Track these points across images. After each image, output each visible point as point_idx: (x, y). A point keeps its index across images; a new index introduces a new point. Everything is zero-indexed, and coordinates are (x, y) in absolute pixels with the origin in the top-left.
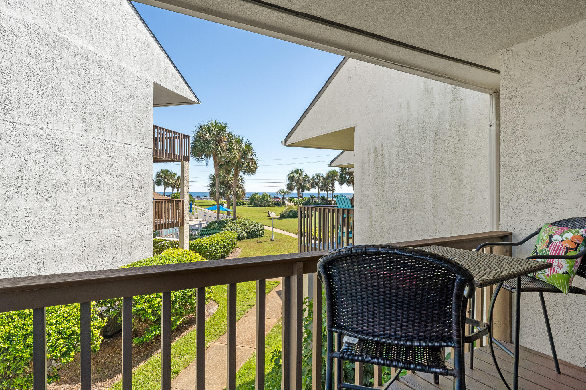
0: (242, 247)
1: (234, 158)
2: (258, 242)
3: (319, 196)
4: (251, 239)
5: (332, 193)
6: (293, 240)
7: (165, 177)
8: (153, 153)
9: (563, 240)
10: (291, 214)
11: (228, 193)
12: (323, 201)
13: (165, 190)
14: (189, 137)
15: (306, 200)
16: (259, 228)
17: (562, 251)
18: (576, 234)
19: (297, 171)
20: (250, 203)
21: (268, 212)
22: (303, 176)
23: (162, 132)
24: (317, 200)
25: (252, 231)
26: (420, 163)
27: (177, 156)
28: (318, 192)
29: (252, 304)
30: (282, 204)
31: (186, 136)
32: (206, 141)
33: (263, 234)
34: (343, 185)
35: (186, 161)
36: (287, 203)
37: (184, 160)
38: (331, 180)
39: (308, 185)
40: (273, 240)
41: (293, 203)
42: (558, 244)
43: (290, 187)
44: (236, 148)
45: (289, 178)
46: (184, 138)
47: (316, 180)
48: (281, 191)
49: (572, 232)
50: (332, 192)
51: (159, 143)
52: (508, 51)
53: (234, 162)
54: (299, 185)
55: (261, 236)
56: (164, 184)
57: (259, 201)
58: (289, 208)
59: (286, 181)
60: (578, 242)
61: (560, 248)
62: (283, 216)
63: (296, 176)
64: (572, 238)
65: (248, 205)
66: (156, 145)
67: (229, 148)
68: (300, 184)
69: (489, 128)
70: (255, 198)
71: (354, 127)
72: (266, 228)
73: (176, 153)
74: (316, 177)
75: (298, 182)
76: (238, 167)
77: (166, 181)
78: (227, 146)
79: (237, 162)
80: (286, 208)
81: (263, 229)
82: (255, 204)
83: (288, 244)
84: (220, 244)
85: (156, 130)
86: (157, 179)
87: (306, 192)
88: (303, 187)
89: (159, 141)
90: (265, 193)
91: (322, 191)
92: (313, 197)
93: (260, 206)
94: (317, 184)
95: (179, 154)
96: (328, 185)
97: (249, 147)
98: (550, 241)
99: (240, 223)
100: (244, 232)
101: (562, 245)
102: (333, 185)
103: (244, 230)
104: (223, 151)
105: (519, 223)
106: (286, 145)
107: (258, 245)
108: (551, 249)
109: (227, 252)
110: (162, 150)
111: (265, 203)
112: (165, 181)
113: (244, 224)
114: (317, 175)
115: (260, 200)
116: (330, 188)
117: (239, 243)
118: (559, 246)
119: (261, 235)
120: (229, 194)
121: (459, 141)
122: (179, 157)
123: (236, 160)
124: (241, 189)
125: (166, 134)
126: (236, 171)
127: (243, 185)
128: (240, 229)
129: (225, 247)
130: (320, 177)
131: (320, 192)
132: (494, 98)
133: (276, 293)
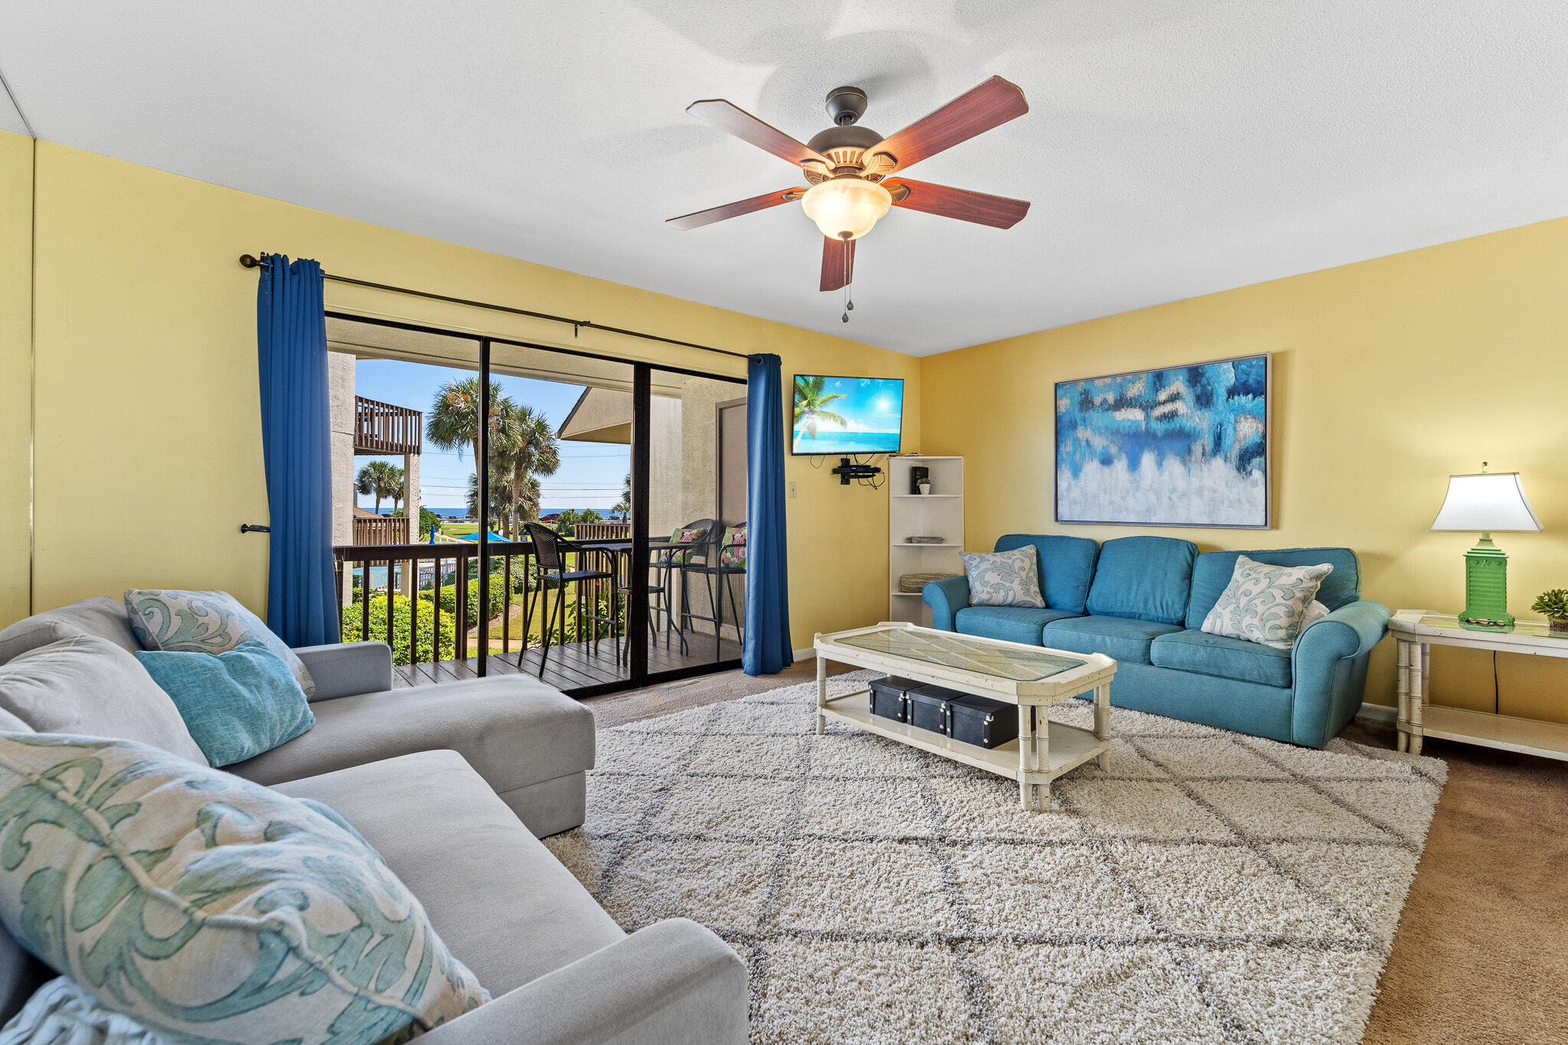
1: (513, 445)
7: (378, 477)
8: (355, 441)
11: (504, 509)
13: (378, 502)
14: (419, 413)
23: (372, 406)
27: (397, 446)
31: (415, 412)
32: (458, 413)
35: (414, 453)
37: (410, 453)
44: (516, 428)
46: (410, 415)
48: (615, 507)
51: (365, 423)
53: (513, 453)
56: (376, 490)
66: (360, 427)
67: (504, 427)
70: (569, 519)
73: (396, 441)
76: (523, 460)
77: (382, 485)
79: (520, 453)
82: (568, 530)
85: (360, 404)
86: (361, 481)
89: (366, 420)
90: (587, 509)
95: (401, 442)
97: (542, 427)
106: (561, 438)
110: (371, 436)
112: (379, 486)
115: (579, 522)
120: (507, 510)
122: (401, 447)
123: (517, 450)
124: (532, 501)
125: (379, 409)
126: (518, 468)
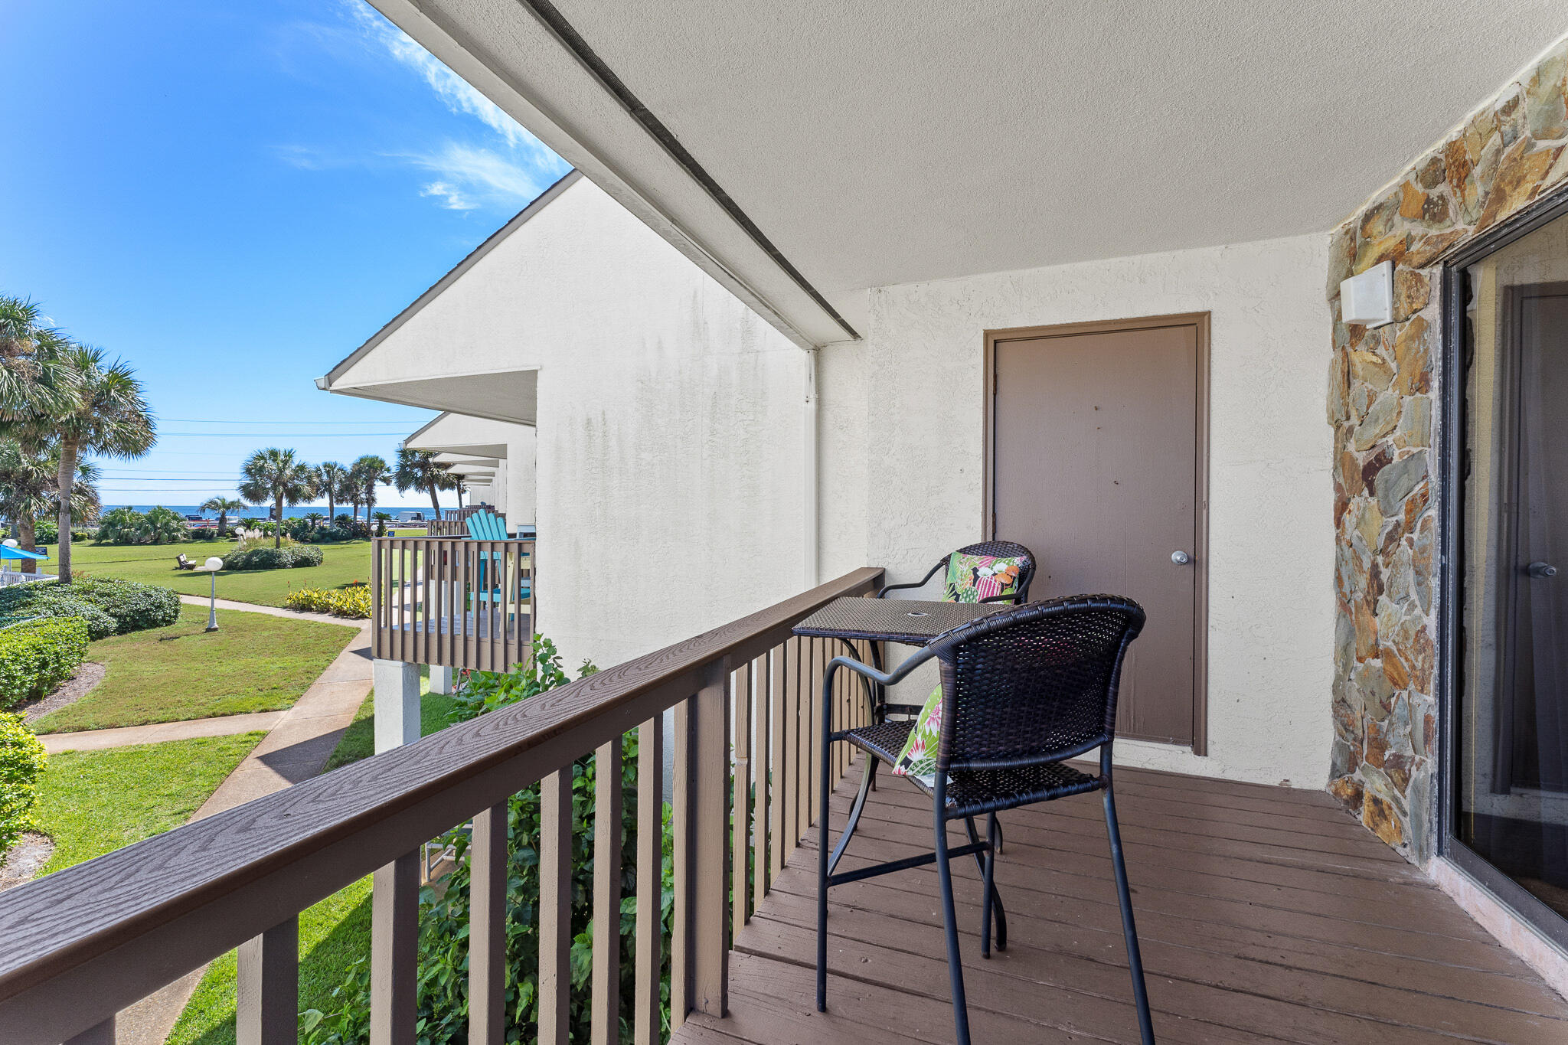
0: (104, 658)
1: (65, 405)
2: (161, 640)
3: (332, 515)
4: (134, 634)
5: (369, 508)
6: (278, 624)
9: (995, 574)
10: (255, 559)
11: (28, 506)
12: (342, 527)
15: (296, 526)
16: (161, 603)
17: (996, 588)
18: (1011, 564)
19: (274, 454)
20: (104, 535)
21: (178, 558)
22: (293, 466)
24: (327, 525)
25: (137, 610)
26: (684, 455)
28: (328, 506)
29: (188, 806)
30: (218, 535)
33: (176, 617)
34: (407, 491)
36: (243, 532)
38: (365, 479)
39: (307, 489)
40: (216, 629)
41: (262, 533)
42: (989, 580)
43: (253, 493)
44: (72, 378)
45: (248, 471)
47: (325, 478)
48: (216, 503)
49: (1004, 562)
50: (366, 506)
52: (880, 291)
53: (63, 418)
54: (281, 488)
55: (169, 621)
57: (137, 530)
58: (250, 546)
59: (240, 477)
60: (1014, 575)
61: (992, 585)
62: (230, 567)
63: (271, 466)
64: (1007, 570)
65: (93, 541)
67: (46, 374)
68: (285, 485)
69: (805, 404)
70: (123, 520)
71: (535, 372)
72: (184, 600)
74: (323, 471)
75: (278, 481)
76: (77, 434)
78: (35, 368)
79: (78, 420)
80: (236, 546)
81: (177, 603)
82: (120, 536)
83: (266, 634)
84: (22, 659)
87: (302, 504)
88: (294, 495)
90: (159, 507)
91: (342, 503)
92: (314, 518)
93: (139, 543)
94: (328, 487)
96: (358, 490)
97: (122, 381)
98: (976, 577)
99: (86, 592)
100: (104, 615)
101: (995, 581)
102: (370, 490)
103: (107, 610)
104: (18, 383)
105: (894, 553)
106: (331, 388)
107: (162, 646)
108: (980, 587)
109: (52, 678)
111: (160, 534)
113: (102, 595)
114: (325, 466)
115: (141, 525)
116: (363, 496)
117: (94, 649)
118: (991, 582)
119: (167, 619)
121: (754, 420)
123: (72, 413)
124: (85, 495)
127: (93, 483)
128: (89, 609)
129: (44, 664)
130: (336, 470)
131: (335, 505)
132: (813, 358)
133: (258, 762)
